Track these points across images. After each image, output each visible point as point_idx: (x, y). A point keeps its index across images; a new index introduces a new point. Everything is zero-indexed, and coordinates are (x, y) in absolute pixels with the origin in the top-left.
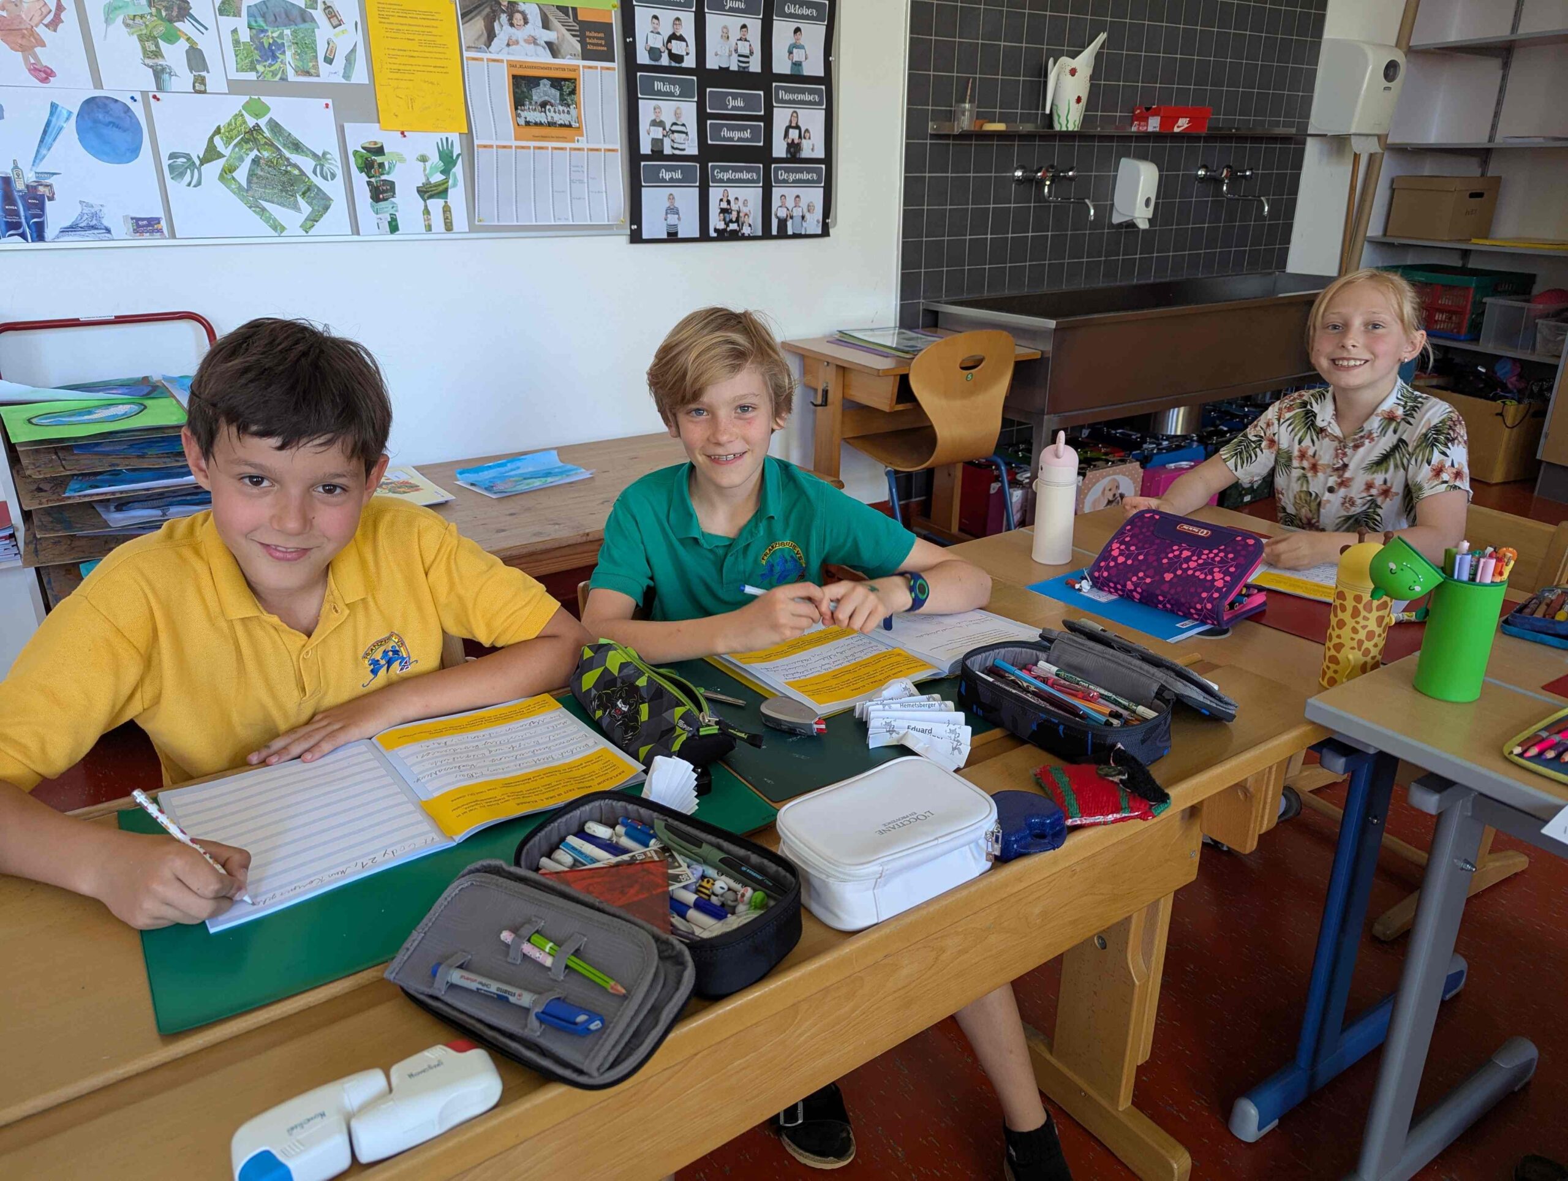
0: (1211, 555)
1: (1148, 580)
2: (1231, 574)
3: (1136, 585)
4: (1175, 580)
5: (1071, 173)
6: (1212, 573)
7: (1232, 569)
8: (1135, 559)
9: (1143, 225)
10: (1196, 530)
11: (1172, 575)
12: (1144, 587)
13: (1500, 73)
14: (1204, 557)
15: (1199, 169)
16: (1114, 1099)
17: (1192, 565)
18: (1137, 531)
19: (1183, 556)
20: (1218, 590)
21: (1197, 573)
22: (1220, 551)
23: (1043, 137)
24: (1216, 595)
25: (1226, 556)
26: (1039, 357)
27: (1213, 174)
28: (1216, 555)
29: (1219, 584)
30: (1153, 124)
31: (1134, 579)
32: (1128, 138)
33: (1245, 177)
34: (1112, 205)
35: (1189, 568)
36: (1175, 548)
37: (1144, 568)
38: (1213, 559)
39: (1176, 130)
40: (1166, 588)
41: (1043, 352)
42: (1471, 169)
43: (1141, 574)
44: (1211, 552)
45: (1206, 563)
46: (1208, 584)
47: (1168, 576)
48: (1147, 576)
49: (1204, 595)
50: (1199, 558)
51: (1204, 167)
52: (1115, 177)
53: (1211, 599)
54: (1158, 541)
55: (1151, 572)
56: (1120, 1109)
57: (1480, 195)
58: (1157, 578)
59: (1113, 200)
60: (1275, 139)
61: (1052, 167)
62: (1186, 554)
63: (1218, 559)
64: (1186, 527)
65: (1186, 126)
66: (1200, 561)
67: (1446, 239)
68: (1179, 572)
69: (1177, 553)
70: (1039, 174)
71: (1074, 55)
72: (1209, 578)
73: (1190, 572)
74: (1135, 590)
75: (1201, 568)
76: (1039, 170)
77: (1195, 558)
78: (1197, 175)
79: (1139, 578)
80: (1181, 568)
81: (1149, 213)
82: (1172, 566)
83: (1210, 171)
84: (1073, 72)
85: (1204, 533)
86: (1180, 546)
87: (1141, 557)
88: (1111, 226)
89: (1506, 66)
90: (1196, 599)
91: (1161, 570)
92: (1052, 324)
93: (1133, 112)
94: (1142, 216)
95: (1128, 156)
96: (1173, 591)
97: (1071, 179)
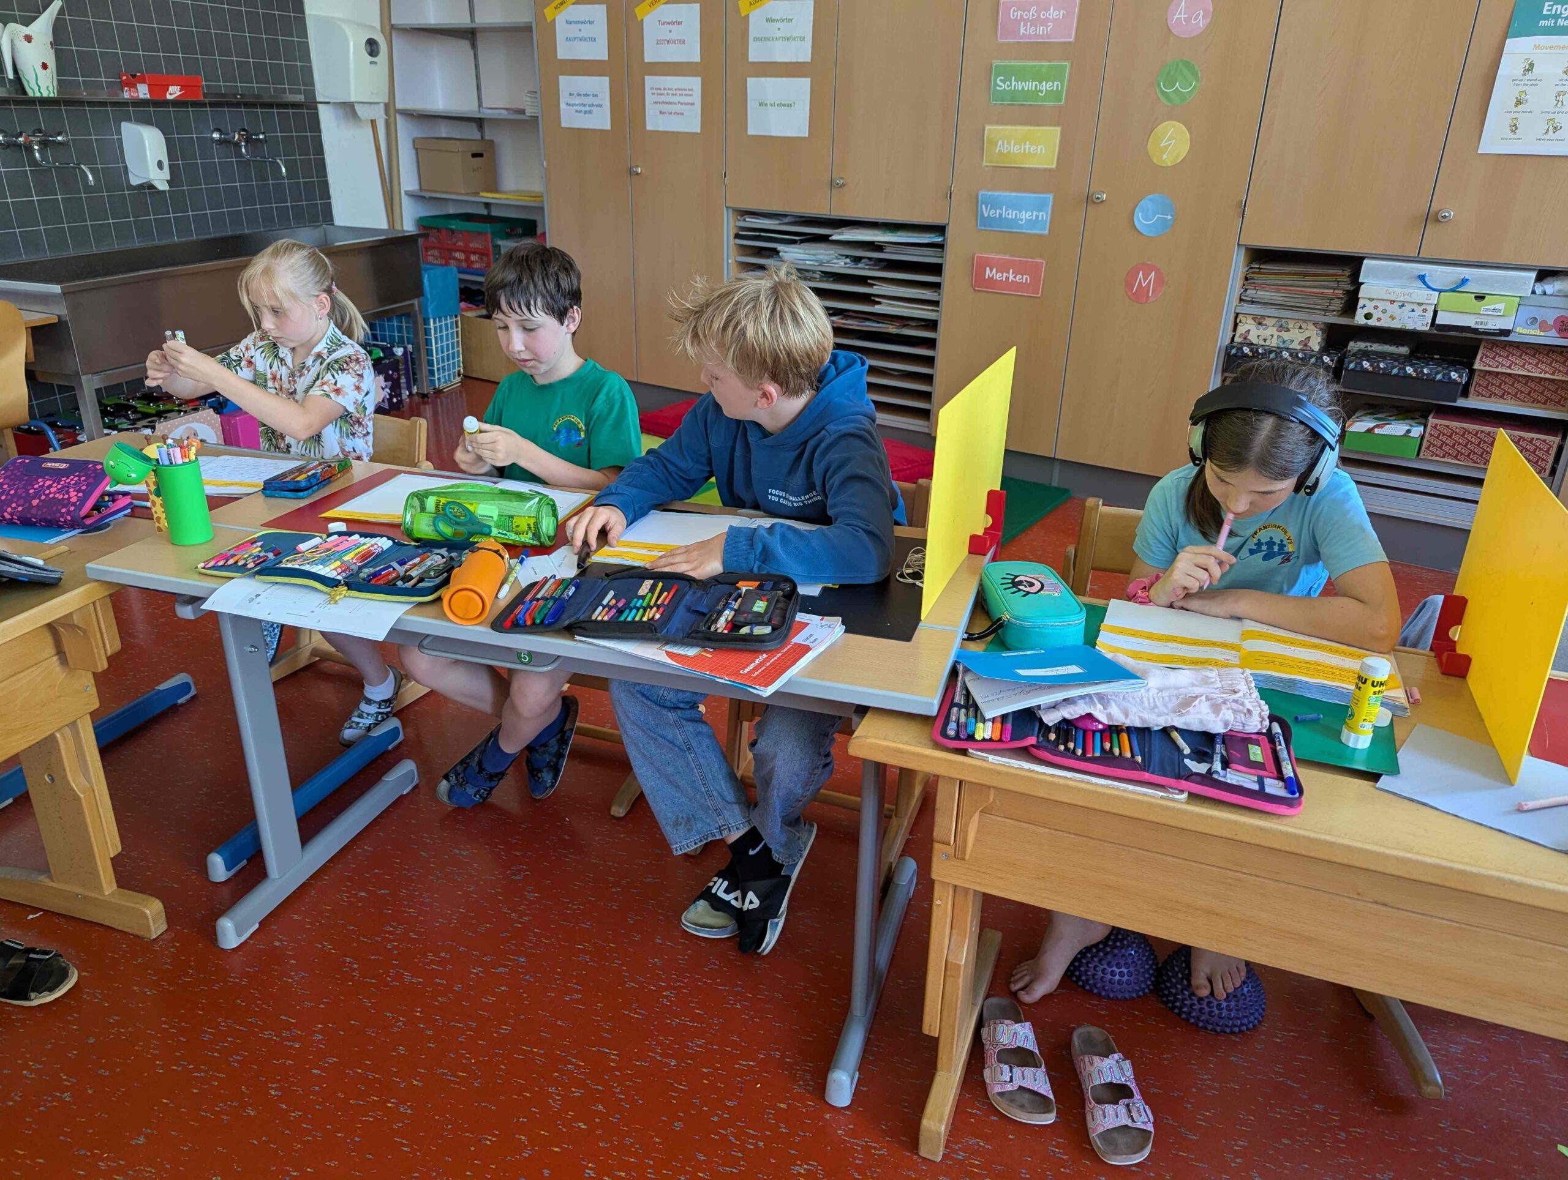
0: (68, 481)
1: (20, 509)
2: (83, 492)
3: (11, 514)
4: (41, 504)
5: (59, 138)
6: (68, 493)
7: (84, 488)
8: (8, 494)
9: (163, 186)
10: (57, 465)
11: (38, 501)
12: (18, 514)
13: (472, 53)
14: (62, 483)
15: (213, 132)
16: (99, 887)
17: (53, 490)
18: (9, 473)
19: (46, 485)
20: (74, 504)
21: (57, 496)
22: (75, 476)
23: (17, 102)
24: (72, 508)
25: (79, 479)
26: (57, 321)
27: (226, 137)
28: (72, 480)
29: (74, 500)
30: (143, 91)
31: (9, 510)
32: (125, 104)
33: (259, 140)
34: (126, 168)
35: (50, 493)
36: (40, 480)
37: (15, 500)
38: (69, 483)
39: (169, 97)
40: (34, 511)
41: (59, 317)
42: (473, 133)
43: (14, 505)
44: (68, 478)
45: (64, 487)
46: (66, 502)
47: (35, 502)
48: (18, 505)
49: (63, 510)
50: (59, 484)
51: (218, 130)
52: (120, 141)
53: (69, 513)
54: (26, 478)
55: (21, 502)
56: (107, 893)
57: (481, 155)
58: (27, 505)
59: (124, 162)
60: (285, 105)
61: (40, 131)
62: (48, 483)
63: (72, 482)
64: (49, 464)
65: (179, 93)
66: (59, 486)
67: (463, 192)
68: (43, 497)
69: (41, 484)
70: (21, 139)
71: (27, 22)
72: (66, 496)
73: (52, 496)
74: (12, 518)
75: (59, 491)
76: (20, 135)
77: (55, 485)
78: (213, 139)
79: (13, 508)
80: (44, 494)
81: (166, 174)
82: (37, 495)
83: (224, 134)
84: (28, 39)
85: (64, 466)
86: (44, 478)
87: (12, 492)
88: (131, 187)
89: (474, 46)
90: (58, 515)
91: (29, 498)
92: (56, 289)
93: (120, 78)
94: (160, 179)
95: (129, 120)
96: (40, 513)
97: (60, 143)
